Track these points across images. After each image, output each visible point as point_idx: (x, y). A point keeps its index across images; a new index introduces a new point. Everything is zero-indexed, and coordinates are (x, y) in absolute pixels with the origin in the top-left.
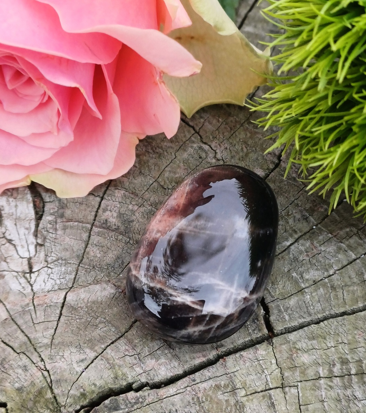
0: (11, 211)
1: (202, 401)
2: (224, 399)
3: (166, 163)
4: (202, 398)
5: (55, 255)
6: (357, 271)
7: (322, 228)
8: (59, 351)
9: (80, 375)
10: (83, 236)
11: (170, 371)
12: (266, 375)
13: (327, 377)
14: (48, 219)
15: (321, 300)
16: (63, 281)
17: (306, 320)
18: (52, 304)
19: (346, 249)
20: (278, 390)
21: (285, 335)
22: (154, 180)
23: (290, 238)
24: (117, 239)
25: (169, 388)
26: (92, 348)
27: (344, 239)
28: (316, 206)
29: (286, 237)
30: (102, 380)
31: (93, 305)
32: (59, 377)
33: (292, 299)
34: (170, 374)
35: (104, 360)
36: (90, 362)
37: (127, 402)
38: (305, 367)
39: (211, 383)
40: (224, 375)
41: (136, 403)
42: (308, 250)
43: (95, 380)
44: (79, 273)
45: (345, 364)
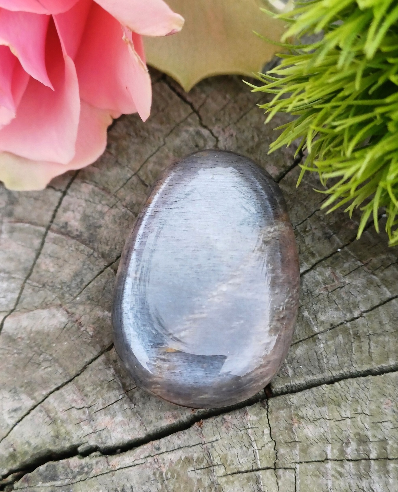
1: (166, 476)
2: (196, 478)
3: (152, 150)
4: (167, 474)
6: (391, 315)
7: (350, 252)
9: (12, 429)
10: (35, 243)
11: (127, 433)
12: (254, 451)
13: (337, 459)
15: (338, 351)
16: (4, 301)
17: (315, 378)
19: (380, 284)
20: (268, 472)
21: (286, 397)
22: (133, 173)
23: (305, 263)
24: (77, 250)
25: (124, 456)
26: (30, 395)
27: (377, 269)
28: (344, 221)
31: (37, 337)
33: (300, 347)
34: (128, 438)
35: (44, 411)
36: (25, 412)
37: (69, 470)
38: (309, 443)
39: (181, 454)
40: (198, 444)
41: (79, 473)
42: (327, 281)
43: (30, 437)
44: (24, 292)
45: (362, 444)
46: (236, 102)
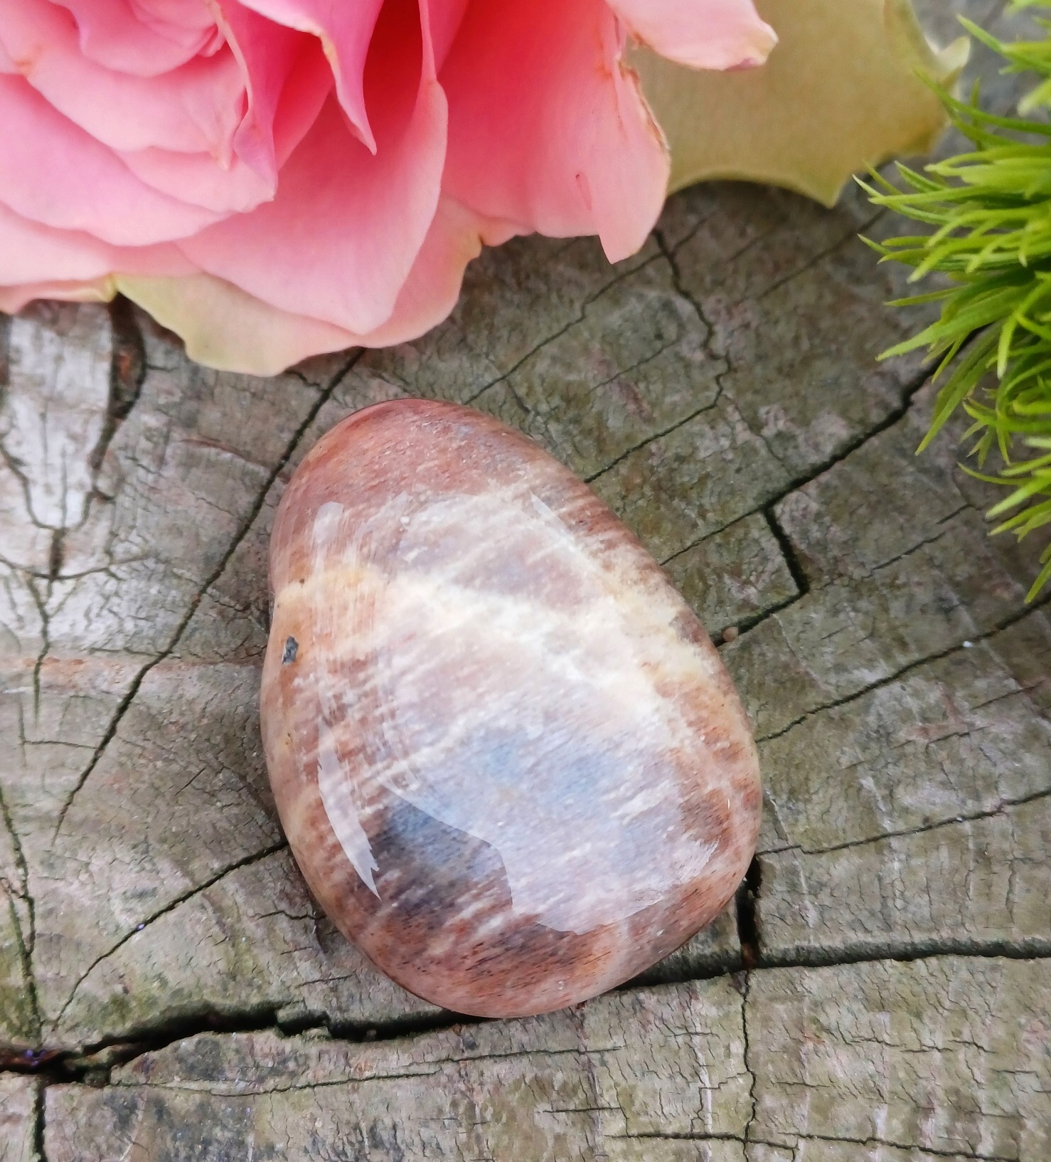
0: (39, 371)
1: (482, 1115)
2: (552, 1129)
3: (550, 328)
4: (484, 1109)
5: (139, 540)
7: (992, 653)
8: (81, 847)
9: (126, 939)
10: (240, 502)
12: (700, 1089)
13: (898, 1143)
14: (145, 423)
15: (934, 885)
16: (146, 629)
17: (870, 939)
18: (93, 693)
20: (729, 1146)
21: (793, 972)
22: (499, 376)
23: (882, 661)
25: (387, 1050)
26: (181, 864)
28: (989, 577)
29: (869, 656)
30: (188, 972)
31: (217, 727)
32: (57, 930)
33: (842, 860)
34: (401, 1009)
35: (210, 909)
36: (164, 904)
37: (249, 1060)
38: (835, 1092)
39: (524, 1068)
40: (569, 1051)
41: (274, 1072)
42: (929, 715)
43: (166, 965)
44: (198, 614)
45: (962, 1115)
46: (767, 248)
